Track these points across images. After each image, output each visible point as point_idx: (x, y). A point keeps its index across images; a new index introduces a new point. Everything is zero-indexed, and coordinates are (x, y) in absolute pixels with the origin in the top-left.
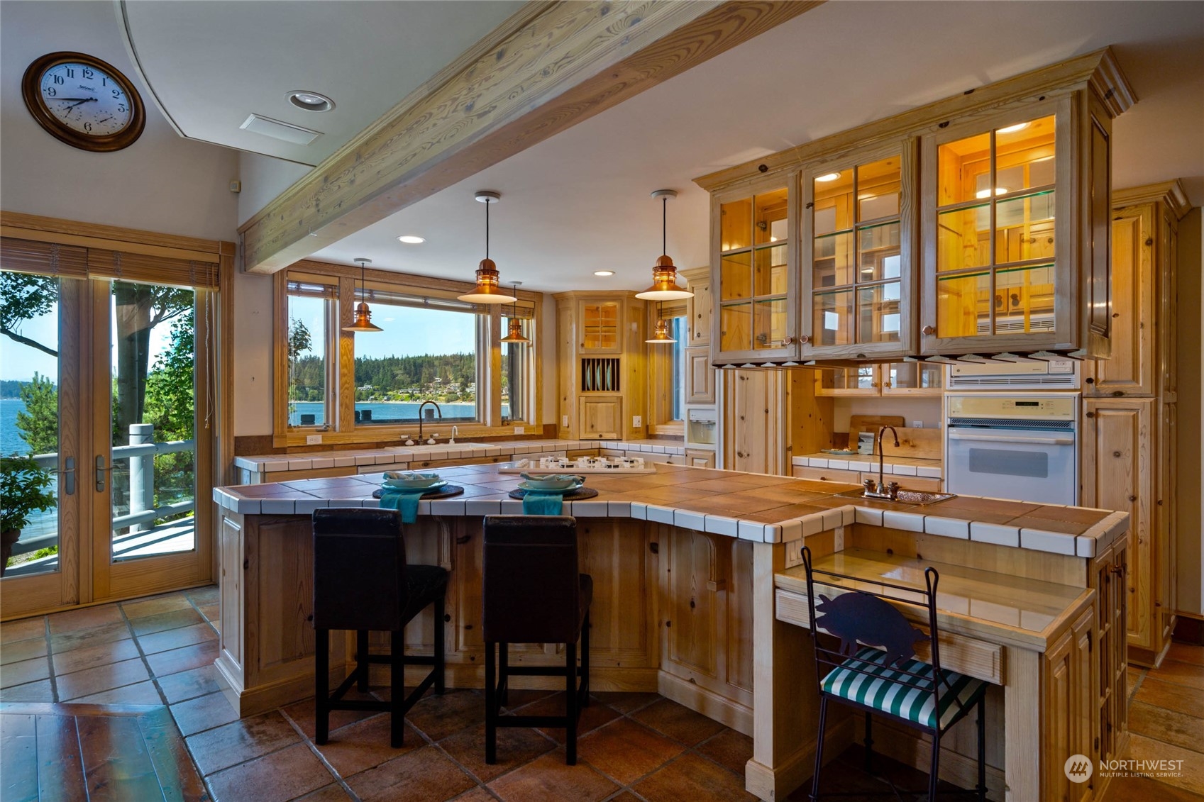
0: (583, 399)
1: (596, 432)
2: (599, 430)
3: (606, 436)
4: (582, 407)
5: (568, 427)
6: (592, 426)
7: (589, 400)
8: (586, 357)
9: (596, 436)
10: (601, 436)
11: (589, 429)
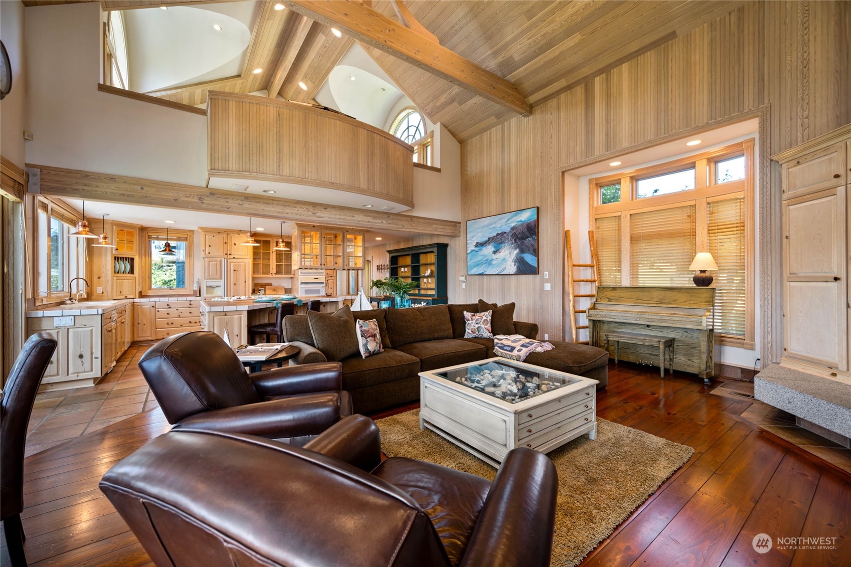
0: (115, 278)
1: (123, 295)
2: (124, 294)
3: (128, 297)
4: (115, 282)
5: (103, 293)
6: (121, 292)
7: (119, 278)
8: (117, 256)
9: (123, 297)
10: (126, 297)
11: (118, 293)
